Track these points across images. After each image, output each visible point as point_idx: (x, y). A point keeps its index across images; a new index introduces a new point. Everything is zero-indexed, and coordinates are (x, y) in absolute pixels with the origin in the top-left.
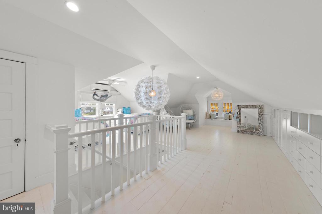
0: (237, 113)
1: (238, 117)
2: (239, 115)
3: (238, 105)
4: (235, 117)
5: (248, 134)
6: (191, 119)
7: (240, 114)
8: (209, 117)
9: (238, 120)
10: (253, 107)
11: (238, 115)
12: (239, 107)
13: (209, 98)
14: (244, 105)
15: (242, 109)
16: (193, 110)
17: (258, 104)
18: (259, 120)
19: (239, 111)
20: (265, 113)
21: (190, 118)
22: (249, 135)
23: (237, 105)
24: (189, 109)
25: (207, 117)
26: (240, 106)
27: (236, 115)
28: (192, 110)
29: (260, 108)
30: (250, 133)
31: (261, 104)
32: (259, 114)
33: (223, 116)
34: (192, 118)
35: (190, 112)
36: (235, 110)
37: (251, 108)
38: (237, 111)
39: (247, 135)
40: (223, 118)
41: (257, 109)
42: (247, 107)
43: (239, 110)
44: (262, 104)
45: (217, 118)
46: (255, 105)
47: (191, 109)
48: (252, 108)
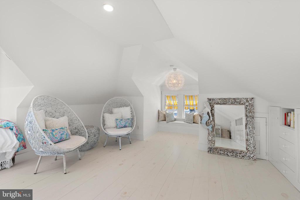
0: (208, 113)
1: (209, 121)
2: (211, 119)
3: (210, 97)
4: (204, 121)
5: (228, 156)
6: (125, 127)
7: (213, 115)
8: (163, 118)
9: (210, 127)
10: (235, 102)
11: (210, 117)
12: (212, 102)
13: (163, 87)
14: (220, 99)
15: (216, 106)
16: (131, 109)
17: (245, 97)
18: (246, 128)
19: (211, 111)
20: (257, 115)
21: (123, 124)
22: (230, 158)
23: (208, 99)
24: (124, 106)
25: (160, 119)
26: (213, 99)
27: (206, 118)
28: (130, 107)
29: (247, 104)
30: (231, 154)
31: (249, 96)
32: (247, 116)
33: (184, 117)
34: (127, 124)
35: (125, 112)
36: (205, 107)
37: (232, 104)
38: (209, 110)
39: (226, 157)
40: (183, 120)
41: (243, 106)
42: (224, 102)
43: (212, 108)
44: (251, 97)
45: (175, 120)
46: (238, 99)
47: (126, 106)
48: (234, 104)
